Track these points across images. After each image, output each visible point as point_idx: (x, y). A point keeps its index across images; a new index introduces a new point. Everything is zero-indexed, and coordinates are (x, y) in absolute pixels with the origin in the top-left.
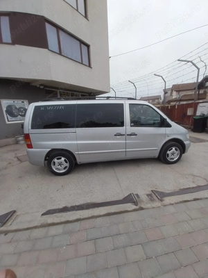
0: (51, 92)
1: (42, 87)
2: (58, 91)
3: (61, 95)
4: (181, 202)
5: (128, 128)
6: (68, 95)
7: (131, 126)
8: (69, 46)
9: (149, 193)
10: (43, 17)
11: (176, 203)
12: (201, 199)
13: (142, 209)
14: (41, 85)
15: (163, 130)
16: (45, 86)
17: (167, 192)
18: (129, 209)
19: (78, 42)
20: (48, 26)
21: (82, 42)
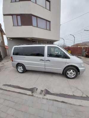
0: (34, 41)
1: (31, 40)
2: (37, 41)
3: (38, 42)
4: (53, 100)
5: (46, 57)
6: (41, 42)
7: (48, 57)
8: (42, 23)
9: (43, 90)
10: (31, 14)
11: (50, 100)
12: (66, 103)
13: (32, 96)
14: (31, 39)
15: (65, 60)
16: (32, 39)
17: (52, 92)
18: (28, 94)
19: (46, 21)
20: (33, 17)
21: (47, 21)
